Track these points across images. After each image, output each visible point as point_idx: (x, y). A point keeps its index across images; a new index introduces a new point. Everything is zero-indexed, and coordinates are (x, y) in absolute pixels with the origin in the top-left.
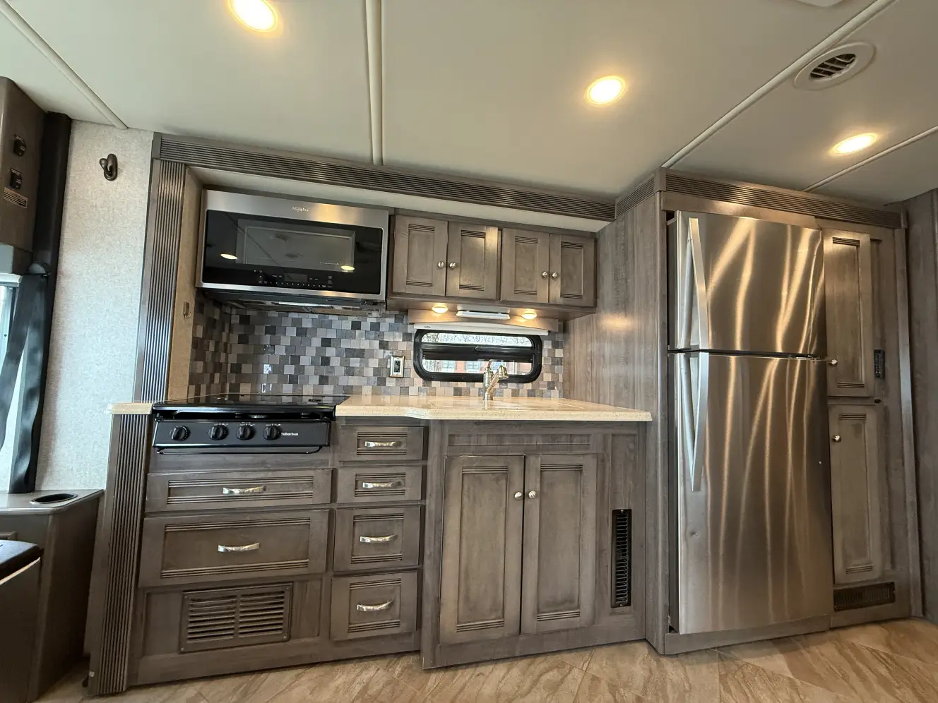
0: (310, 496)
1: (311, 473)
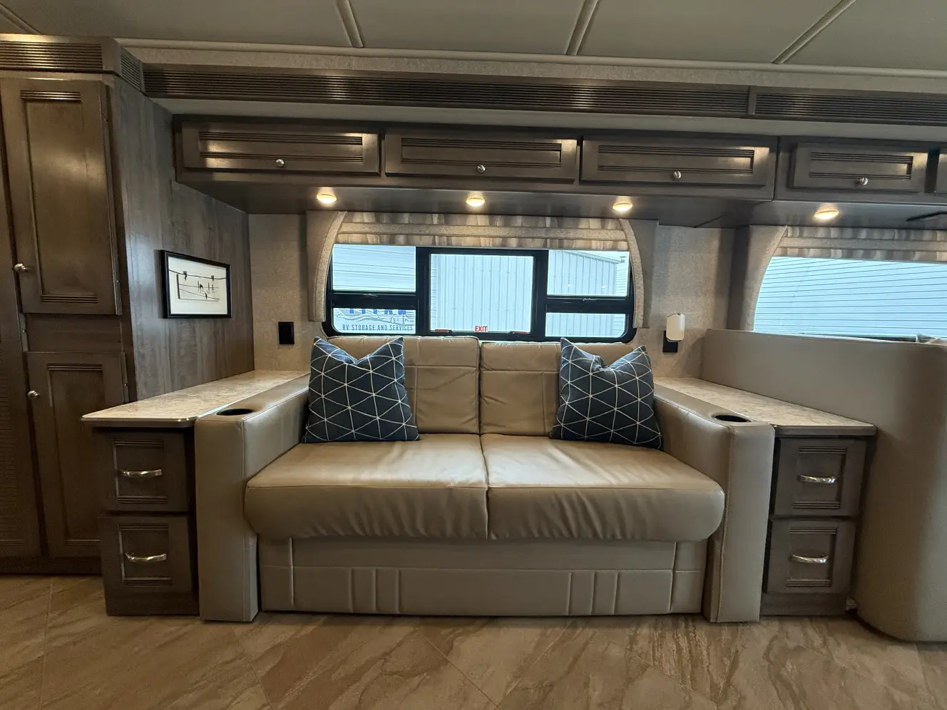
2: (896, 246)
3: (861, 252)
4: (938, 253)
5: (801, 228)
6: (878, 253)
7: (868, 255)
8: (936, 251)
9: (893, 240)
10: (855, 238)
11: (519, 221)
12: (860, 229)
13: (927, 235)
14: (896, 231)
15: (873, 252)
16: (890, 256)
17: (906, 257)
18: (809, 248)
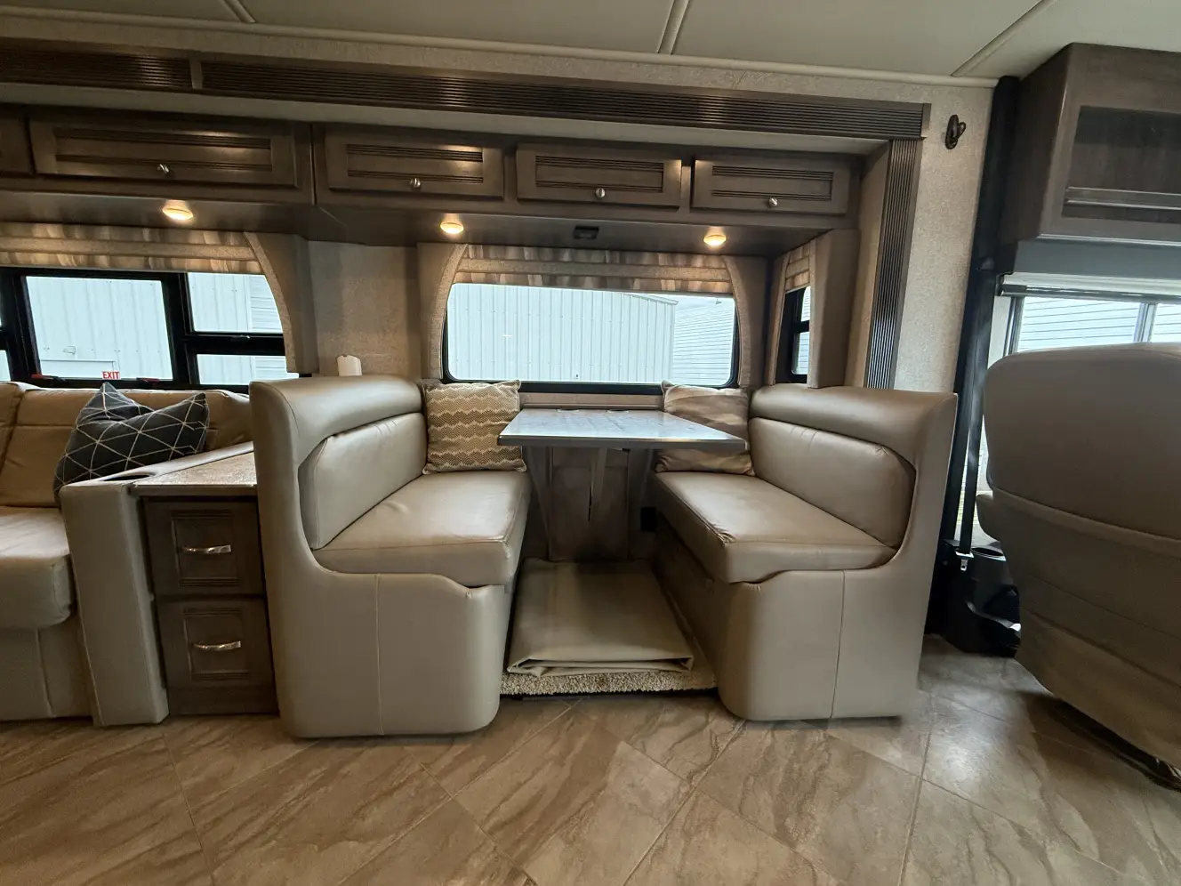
2: (607, 271)
3: (566, 279)
4: (662, 281)
5: (486, 246)
6: (588, 280)
7: (575, 283)
8: (660, 279)
9: (605, 263)
10: (556, 260)
11: (106, 232)
12: (562, 250)
13: (647, 258)
14: (607, 253)
15: (581, 279)
16: (603, 284)
17: (623, 285)
18: (499, 273)
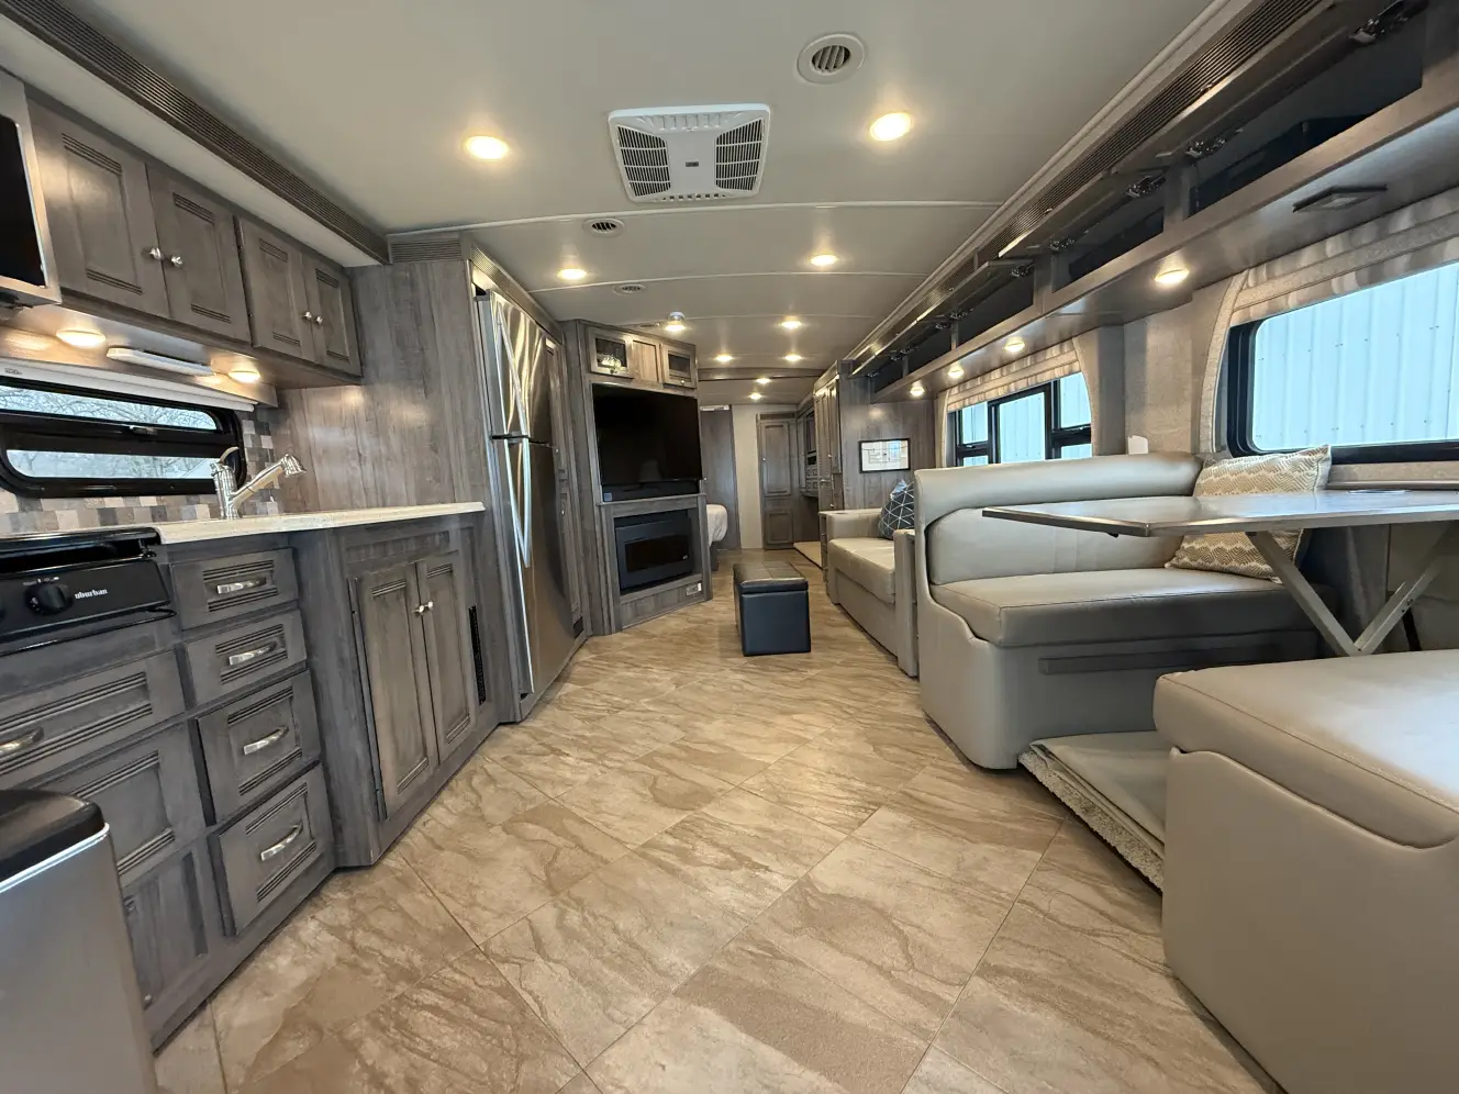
0: (148, 710)
1: (140, 666)
